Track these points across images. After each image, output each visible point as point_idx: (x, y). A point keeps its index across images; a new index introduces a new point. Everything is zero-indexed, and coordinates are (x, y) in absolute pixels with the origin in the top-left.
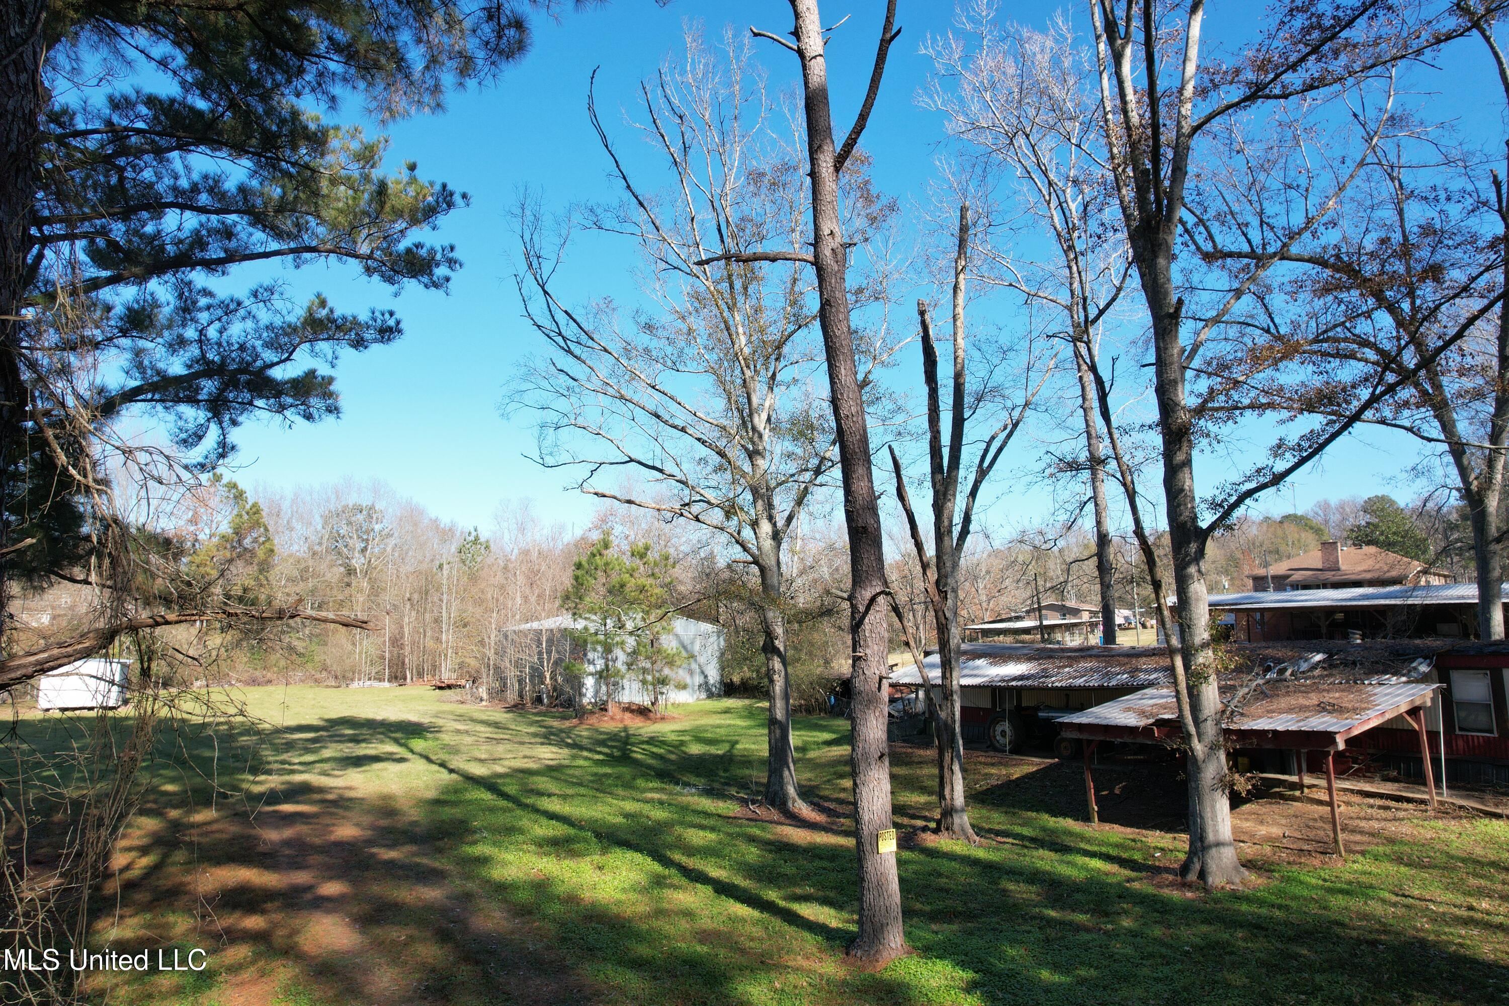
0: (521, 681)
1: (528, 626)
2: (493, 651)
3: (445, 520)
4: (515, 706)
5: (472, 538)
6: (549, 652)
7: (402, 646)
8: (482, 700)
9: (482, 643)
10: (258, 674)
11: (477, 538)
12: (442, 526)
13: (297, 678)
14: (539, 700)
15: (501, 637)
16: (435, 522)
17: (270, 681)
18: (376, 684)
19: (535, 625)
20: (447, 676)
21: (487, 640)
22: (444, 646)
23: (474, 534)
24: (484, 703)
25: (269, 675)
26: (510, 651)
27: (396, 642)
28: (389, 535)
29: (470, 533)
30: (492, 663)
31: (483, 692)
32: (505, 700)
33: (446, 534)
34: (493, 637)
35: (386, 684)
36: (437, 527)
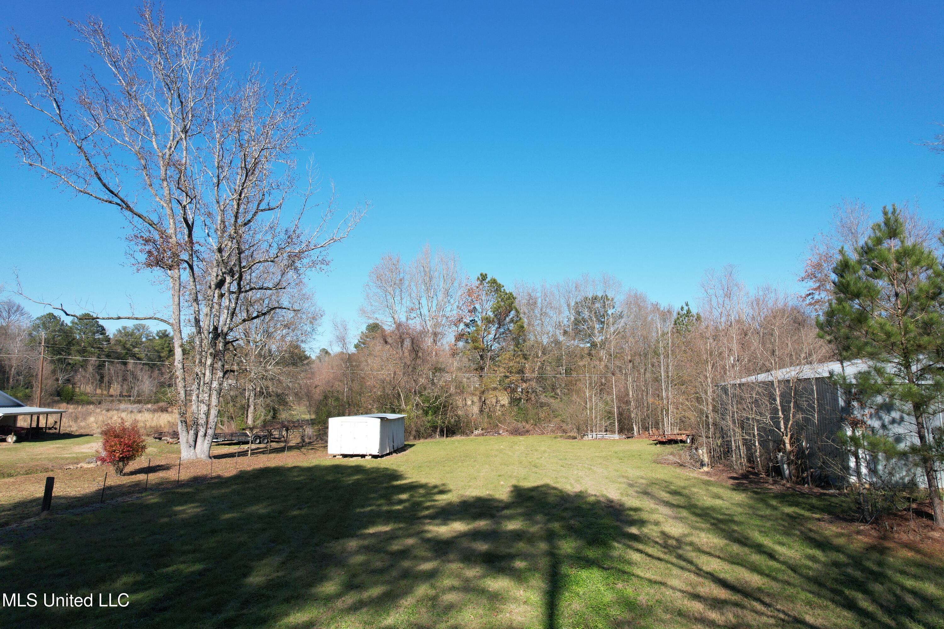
0: (749, 445)
1: (752, 378)
2: (711, 408)
3: (664, 305)
4: (745, 476)
5: (684, 312)
6: (785, 410)
7: (628, 403)
8: (702, 465)
9: (699, 400)
10: (520, 425)
11: (689, 311)
12: (662, 309)
13: (549, 429)
14: (778, 471)
15: (719, 391)
16: (656, 307)
17: (528, 431)
18: (609, 436)
19: (762, 377)
20: (670, 431)
21: (704, 396)
22: (665, 402)
23: (686, 308)
24: (705, 469)
25: (527, 426)
26: (732, 408)
27: (623, 399)
28: (621, 317)
29: (682, 308)
30: (711, 420)
31: (703, 454)
32: (730, 467)
33: (665, 315)
34: (710, 391)
35: (616, 436)
36: (658, 309)
